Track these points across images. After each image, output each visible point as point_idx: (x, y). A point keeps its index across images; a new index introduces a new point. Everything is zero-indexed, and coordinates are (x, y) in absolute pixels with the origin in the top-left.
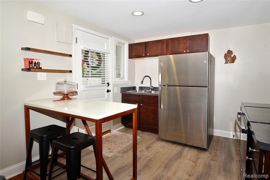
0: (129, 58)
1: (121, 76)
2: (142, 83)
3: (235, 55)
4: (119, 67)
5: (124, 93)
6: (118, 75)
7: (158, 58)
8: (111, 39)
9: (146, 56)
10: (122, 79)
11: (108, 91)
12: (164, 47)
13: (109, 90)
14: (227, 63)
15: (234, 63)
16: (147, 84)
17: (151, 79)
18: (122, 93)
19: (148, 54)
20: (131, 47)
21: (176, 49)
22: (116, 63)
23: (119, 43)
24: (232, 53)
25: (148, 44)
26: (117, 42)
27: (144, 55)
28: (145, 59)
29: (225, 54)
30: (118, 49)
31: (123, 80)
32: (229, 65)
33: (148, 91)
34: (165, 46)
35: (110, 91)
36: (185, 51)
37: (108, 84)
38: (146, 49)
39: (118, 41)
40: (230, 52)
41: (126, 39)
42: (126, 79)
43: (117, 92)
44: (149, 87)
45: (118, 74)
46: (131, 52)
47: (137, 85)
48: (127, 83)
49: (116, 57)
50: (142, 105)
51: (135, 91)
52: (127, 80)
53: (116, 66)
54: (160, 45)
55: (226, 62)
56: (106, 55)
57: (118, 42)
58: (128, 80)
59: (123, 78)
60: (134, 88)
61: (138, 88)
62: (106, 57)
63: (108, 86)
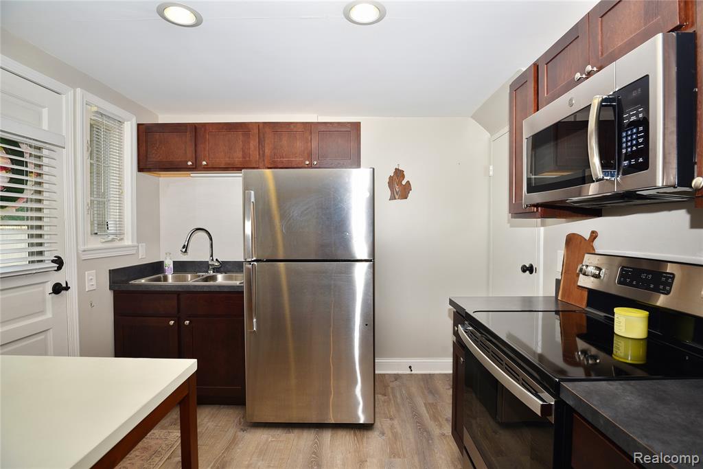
0: (140, 169)
1: (112, 229)
2: (186, 250)
3: (408, 181)
4: (101, 199)
5: (124, 287)
6: (100, 227)
7: (241, 175)
8: (71, 93)
9: (196, 168)
10: (113, 240)
11: (58, 289)
12: (251, 145)
13: (64, 285)
14: (395, 199)
15: (406, 198)
16: (199, 253)
17: (211, 239)
18: (116, 288)
19: (204, 163)
20: (146, 133)
21: (284, 154)
22: (92, 183)
23: (102, 114)
24: (403, 177)
25: (203, 129)
26: (95, 109)
27: (190, 163)
28: (192, 175)
29: (391, 178)
30: (98, 136)
31: (117, 244)
32: (399, 202)
33: (205, 275)
34: (253, 143)
35: (67, 288)
36: (307, 163)
37: (59, 262)
38: (196, 145)
39: (98, 107)
40: (399, 174)
41: (128, 104)
42: (128, 241)
43: (94, 287)
44: (208, 262)
45: (98, 225)
46: (147, 151)
47: (168, 259)
48: (134, 252)
49: (91, 164)
50: (187, 322)
51: (161, 275)
52: (132, 242)
53: (92, 193)
54: (241, 137)
55: (393, 198)
56: (45, 152)
57: (97, 112)
58: (135, 244)
59: (119, 235)
60: (157, 268)
61: (172, 266)
62: (45, 161)
63: (59, 268)
